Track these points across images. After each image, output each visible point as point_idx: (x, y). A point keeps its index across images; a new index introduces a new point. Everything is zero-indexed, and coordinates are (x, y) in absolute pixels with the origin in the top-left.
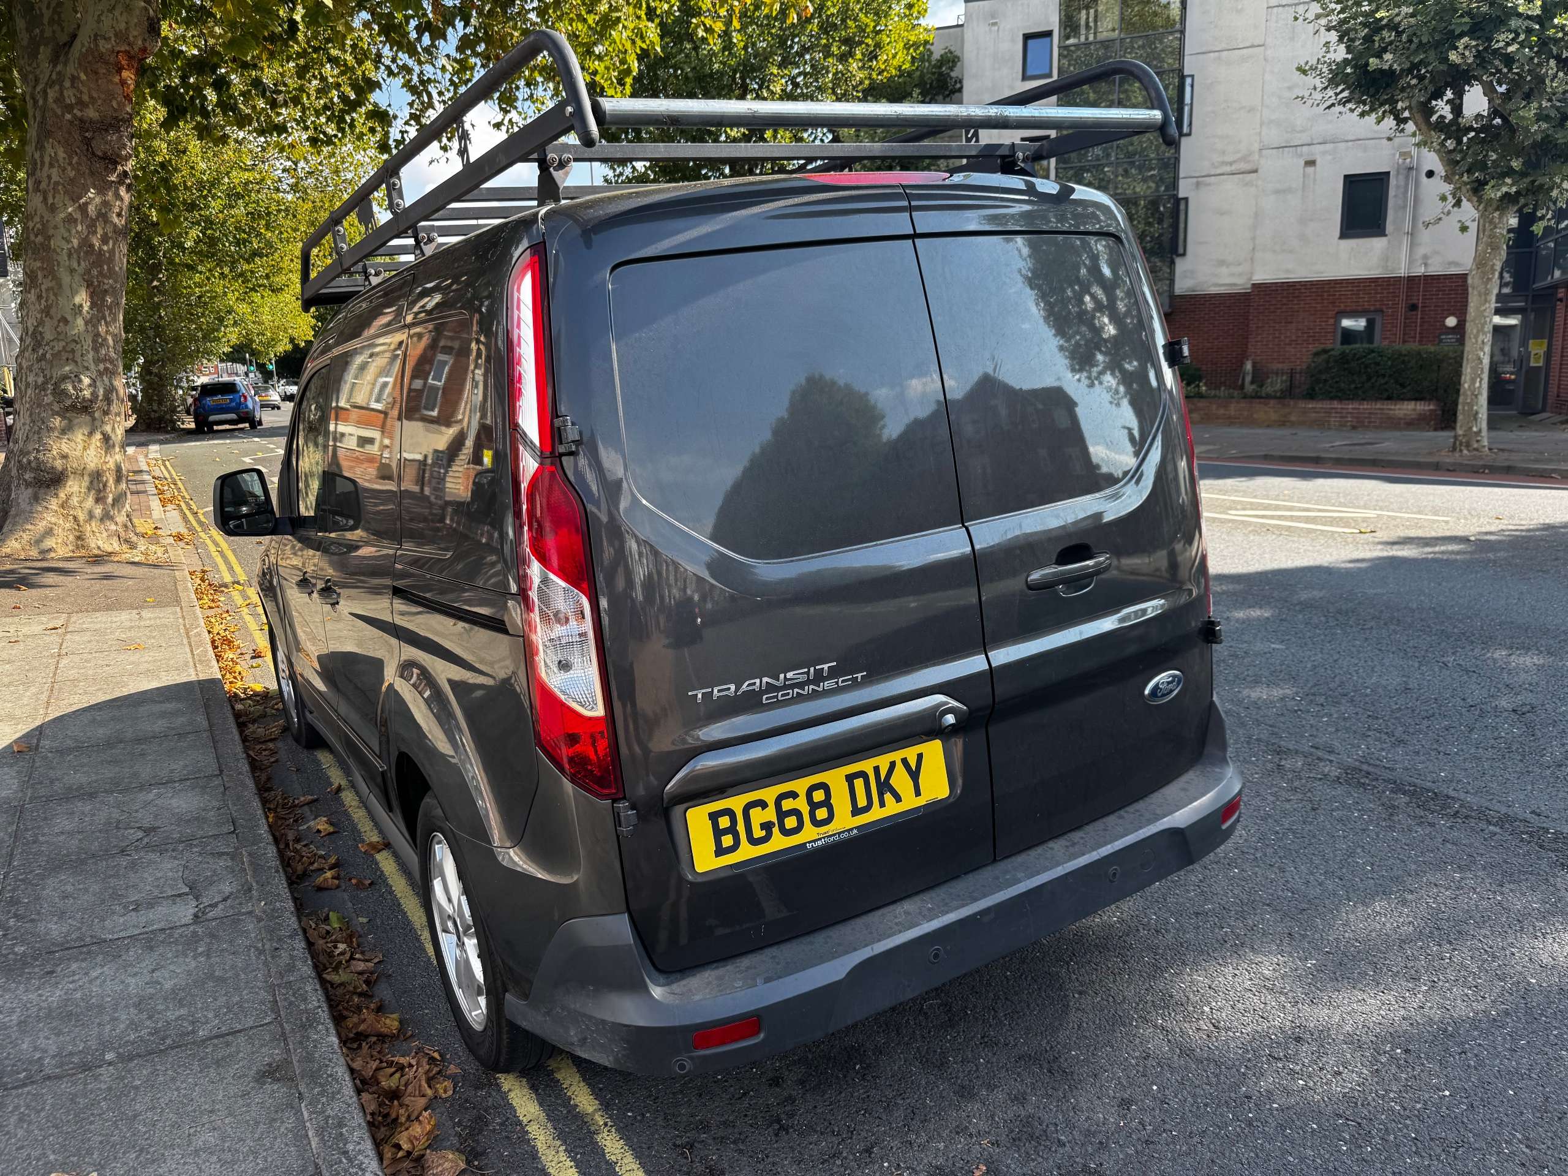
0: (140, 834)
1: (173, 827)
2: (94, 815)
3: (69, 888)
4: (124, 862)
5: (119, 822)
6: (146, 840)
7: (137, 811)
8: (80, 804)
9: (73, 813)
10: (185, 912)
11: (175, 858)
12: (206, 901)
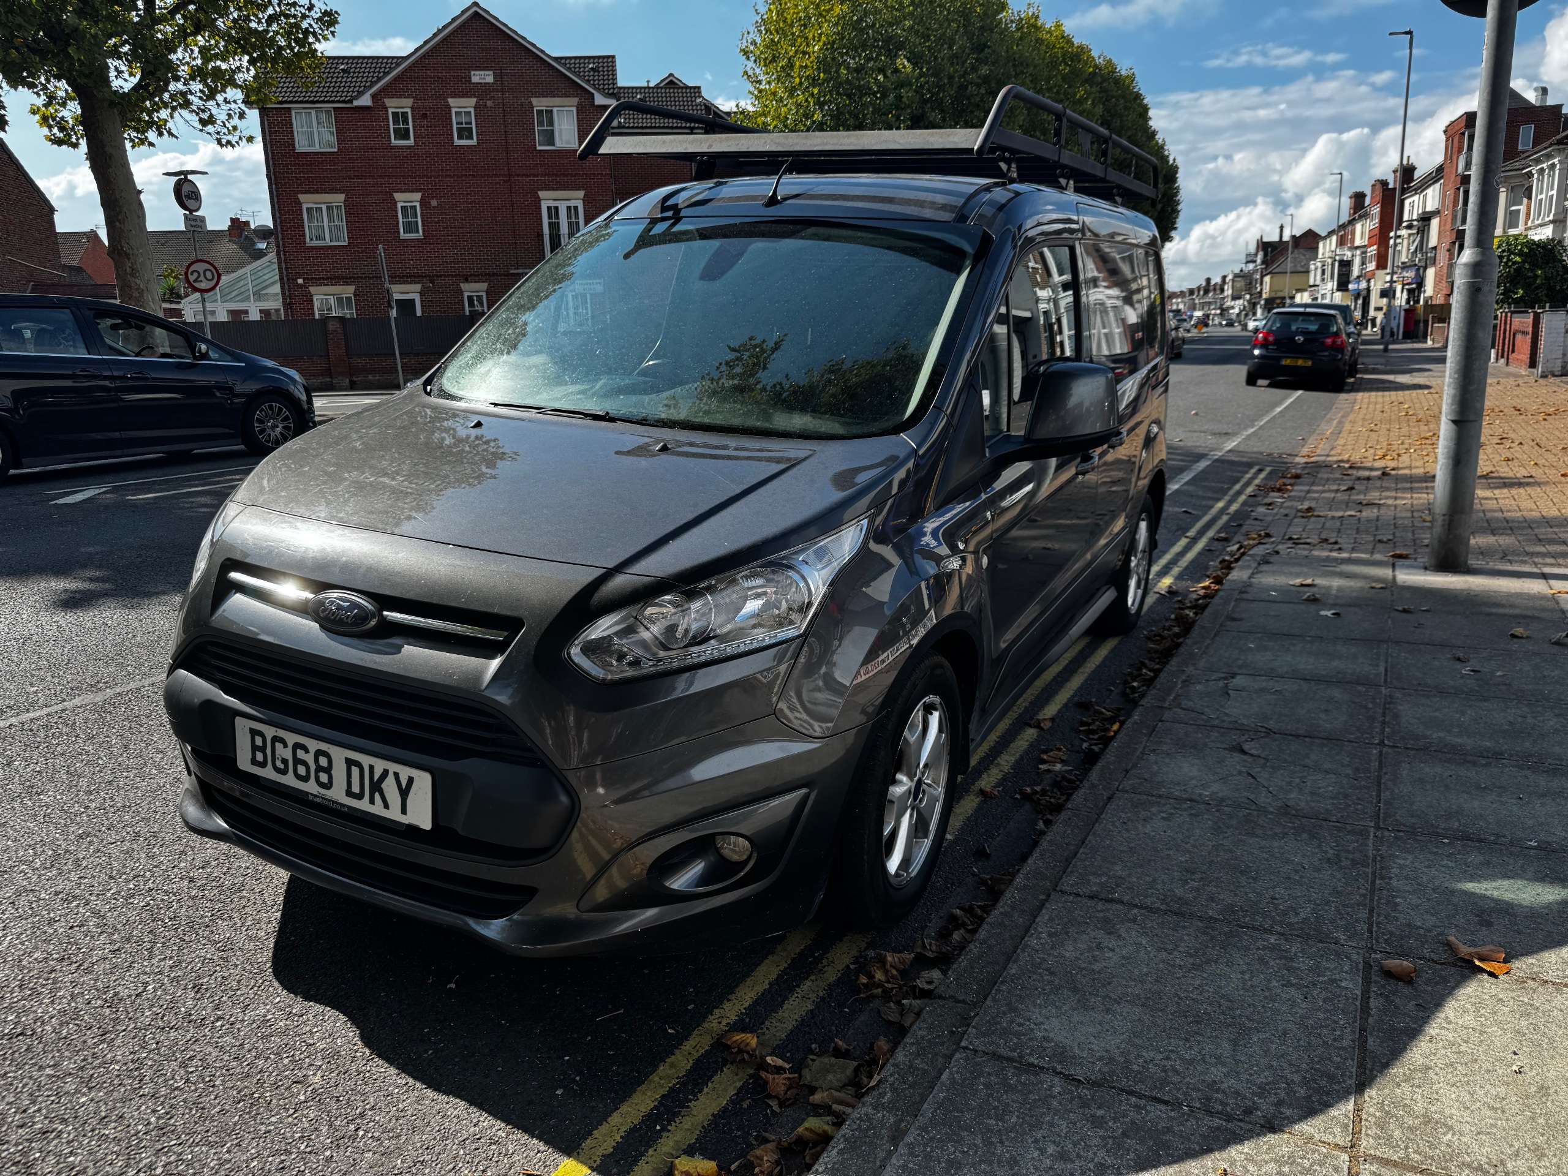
0: (1246, 747)
1: (1212, 745)
2: (1289, 784)
3: (1323, 716)
4: (1271, 724)
5: (1264, 766)
6: (1243, 738)
7: (1240, 773)
8: (1303, 804)
9: (1312, 793)
10: (1238, 681)
11: (1226, 714)
12: (1221, 684)
